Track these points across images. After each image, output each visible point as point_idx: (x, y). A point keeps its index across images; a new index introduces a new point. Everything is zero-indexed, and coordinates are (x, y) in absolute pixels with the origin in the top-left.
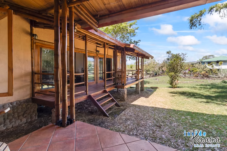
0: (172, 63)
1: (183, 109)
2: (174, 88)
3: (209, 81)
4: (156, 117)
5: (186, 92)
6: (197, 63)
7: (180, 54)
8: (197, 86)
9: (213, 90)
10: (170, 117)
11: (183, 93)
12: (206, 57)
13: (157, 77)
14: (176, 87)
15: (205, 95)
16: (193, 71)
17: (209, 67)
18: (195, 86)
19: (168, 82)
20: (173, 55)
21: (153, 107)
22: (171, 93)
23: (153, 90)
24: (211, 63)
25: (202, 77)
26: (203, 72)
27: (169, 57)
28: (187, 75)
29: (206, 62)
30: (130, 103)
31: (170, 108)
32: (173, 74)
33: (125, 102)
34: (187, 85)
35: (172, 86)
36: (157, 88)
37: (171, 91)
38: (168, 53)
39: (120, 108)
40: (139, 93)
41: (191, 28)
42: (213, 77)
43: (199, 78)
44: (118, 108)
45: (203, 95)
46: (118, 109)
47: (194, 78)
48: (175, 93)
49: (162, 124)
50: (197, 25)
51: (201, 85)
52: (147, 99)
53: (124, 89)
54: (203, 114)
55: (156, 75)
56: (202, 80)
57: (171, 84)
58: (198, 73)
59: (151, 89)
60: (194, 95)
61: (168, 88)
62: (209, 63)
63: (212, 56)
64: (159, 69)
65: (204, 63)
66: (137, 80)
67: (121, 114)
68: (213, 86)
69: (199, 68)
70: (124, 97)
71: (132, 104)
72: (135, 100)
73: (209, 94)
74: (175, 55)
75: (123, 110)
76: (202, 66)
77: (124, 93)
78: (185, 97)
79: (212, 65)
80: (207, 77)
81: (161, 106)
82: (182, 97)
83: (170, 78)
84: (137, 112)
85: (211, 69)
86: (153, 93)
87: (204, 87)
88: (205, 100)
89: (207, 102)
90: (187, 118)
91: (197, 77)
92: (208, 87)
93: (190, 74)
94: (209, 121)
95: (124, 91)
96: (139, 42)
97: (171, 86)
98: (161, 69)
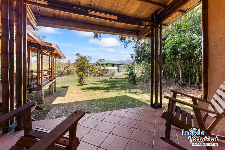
0: (81, 64)
1: (97, 98)
2: (83, 85)
3: (103, 78)
4: (81, 107)
5: (92, 87)
6: (95, 64)
7: (87, 57)
8: (97, 83)
9: (107, 84)
10: (91, 105)
11: (91, 88)
12: (100, 61)
13: (63, 77)
14: (84, 85)
15: (104, 87)
16: (93, 71)
17: (102, 68)
18: (96, 82)
19: (78, 80)
20: (81, 57)
21: (75, 102)
22: (82, 89)
23: (65, 89)
24: (104, 65)
25: (99, 75)
26: (99, 72)
27: (78, 59)
28: (88, 74)
29: (101, 64)
30: (50, 104)
31: (87, 99)
32: (81, 73)
33: (43, 104)
34: (90, 83)
35: (81, 84)
36: (68, 87)
37: (81, 88)
38: (77, 55)
39: (42, 110)
40: (52, 94)
41: (95, 38)
42: (105, 75)
43: (96, 76)
44: (40, 110)
45: (103, 88)
46: (40, 112)
47: (93, 77)
48: (85, 89)
49: (88, 110)
50: (99, 36)
51: (99, 81)
52: (64, 97)
53: (41, 90)
54: (108, 98)
55: (61, 75)
56: (99, 78)
57: (80, 82)
58: (96, 72)
59: (63, 89)
60: (98, 89)
61: (78, 86)
62: (102, 65)
63: (104, 60)
64: (65, 69)
65: (99, 65)
66: (51, 81)
67: (48, 115)
68: (106, 81)
69: (97, 69)
70: (42, 99)
71: (52, 104)
72: (53, 100)
73: (106, 87)
74: (83, 57)
75: (48, 111)
76: (98, 67)
77: (42, 95)
78: (93, 91)
79: (104, 66)
80: (102, 75)
81: (81, 99)
82: (91, 91)
83: (79, 77)
84: (63, 109)
85: (103, 70)
86: (67, 92)
87: (101, 82)
88: (105, 90)
89: (107, 91)
90: (101, 103)
91: (96, 75)
92: (104, 82)
93: (91, 73)
94: (112, 101)
95: (42, 93)
96: (44, 38)
97: (79, 84)
98: (66, 69)
